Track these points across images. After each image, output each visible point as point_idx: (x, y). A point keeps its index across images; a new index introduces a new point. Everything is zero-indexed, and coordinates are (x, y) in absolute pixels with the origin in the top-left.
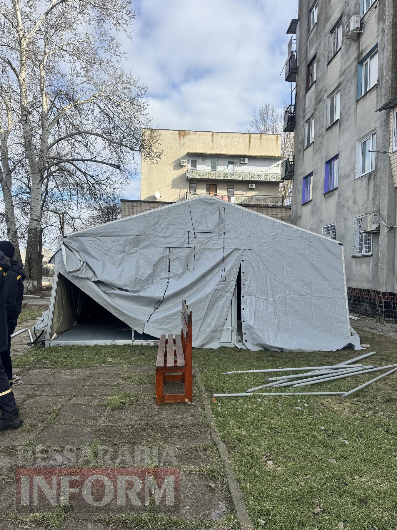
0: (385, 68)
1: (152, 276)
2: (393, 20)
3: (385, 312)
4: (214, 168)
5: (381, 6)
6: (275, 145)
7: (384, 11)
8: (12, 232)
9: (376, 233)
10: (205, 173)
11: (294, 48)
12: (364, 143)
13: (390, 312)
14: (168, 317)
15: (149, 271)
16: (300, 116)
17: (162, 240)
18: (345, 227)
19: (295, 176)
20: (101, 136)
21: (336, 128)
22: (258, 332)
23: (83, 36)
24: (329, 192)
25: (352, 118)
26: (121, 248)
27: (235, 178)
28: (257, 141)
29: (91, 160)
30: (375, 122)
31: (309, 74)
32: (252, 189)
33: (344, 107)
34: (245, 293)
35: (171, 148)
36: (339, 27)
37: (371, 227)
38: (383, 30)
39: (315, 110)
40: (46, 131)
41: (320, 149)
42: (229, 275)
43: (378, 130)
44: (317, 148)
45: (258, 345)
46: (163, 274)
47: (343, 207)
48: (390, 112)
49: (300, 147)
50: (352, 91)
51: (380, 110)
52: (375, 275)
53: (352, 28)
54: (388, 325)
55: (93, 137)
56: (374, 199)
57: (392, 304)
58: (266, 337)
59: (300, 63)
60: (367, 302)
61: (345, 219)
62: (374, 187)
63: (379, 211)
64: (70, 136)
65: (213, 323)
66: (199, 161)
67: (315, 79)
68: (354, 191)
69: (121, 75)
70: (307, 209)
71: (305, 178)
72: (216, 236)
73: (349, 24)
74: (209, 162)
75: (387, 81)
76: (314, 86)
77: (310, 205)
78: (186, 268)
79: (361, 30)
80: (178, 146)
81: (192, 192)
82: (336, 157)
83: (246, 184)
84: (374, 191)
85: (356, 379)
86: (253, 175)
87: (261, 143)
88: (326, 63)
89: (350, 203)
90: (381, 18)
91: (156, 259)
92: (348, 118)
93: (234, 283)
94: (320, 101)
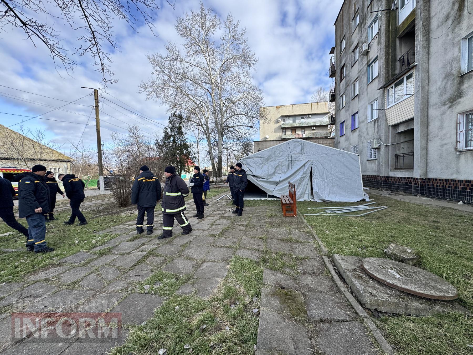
0: (382, 68)
1: (274, 173)
2: (386, 44)
3: (384, 186)
4: (294, 121)
5: (379, 37)
6: (325, 107)
7: (381, 40)
8: (212, 158)
9: (379, 148)
10: (289, 124)
11: (333, 61)
12: (372, 105)
13: (387, 185)
14: (282, 189)
15: (273, 171)
16: (337, 94)
17: (278, 158)
18: (363, 146)
19: (336, 123)
20: (245, 115)
21: (357, 99)
22: (320, 194)
23: (235, 73)
24: (354, 130)
25: (365, 93)
26: (261, 162)
27: (305, 125)
28: (316, 106)
29: (241, 126)
30: (377, 94)
31: (342, 73)
32: (314, 130)
33: (361, 88)
34: (314, 178)
35: (273, 114)
36: (357, 49)
37: (376, 146)
38: (380, 49)
39: (346, 90)
40: (222, 115)
41: (348, 109)
42: (307, 171)
43: (379, 98)
44: (347, 109)
45: (321, 200)
46: (278, 172)
47: (361, 136)
48: (385, 89)
49: (338, 109)
50: (365, 80)
51: (379, 89)
52: (379, 169)
53: (364, 50)
54: (386, 192)
55: (241, 116)
56: (378, 132)
57: (388, 182)
58: (324, 196)
59: (337, 68)
60: (375, 182)
61: (363, 143)
62: (377, 126)
63: (380, 138)
64: (232, 117)
65: (301, 191)
66: (287, 119)
67: (345, 75)
68: (367, 129)
69: (251, 86)
70: (343, 138)
71: (341, 123)
72: (300, 155)
73: (362, 48)
74: (291, 119)
75: (383, 74)
76: (344, 79)
77: (344, 137)
78: (288, 169)
79: (369, 50)
80: (276, 113)
81: (284, 134)
82: (357, 112)
83: (310, 127)
84: (378, 128)
85: (365, 211)
86: (314, 122)
87: (317, 107)
88: (351, 67)
89: (365, 135)
90: (379, 43)
91: (276, 166)
92: (363, 93)
93: (309, 174)
94: (348, 86)
